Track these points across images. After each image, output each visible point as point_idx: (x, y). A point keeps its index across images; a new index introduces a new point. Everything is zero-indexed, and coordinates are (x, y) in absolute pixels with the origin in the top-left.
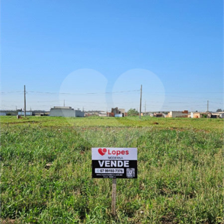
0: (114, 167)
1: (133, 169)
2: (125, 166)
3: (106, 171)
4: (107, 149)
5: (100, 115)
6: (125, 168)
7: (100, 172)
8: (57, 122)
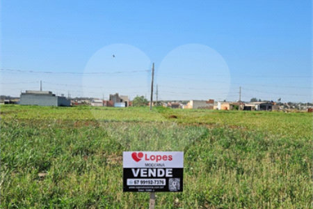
0: (152, 177)
1: (178, 180)
2: (167, 175)
3: (142, 182)
4: (144, 153)
5: (93, 104)
6: (167, 179)
7: (133, 184)
8: (33, 113)
